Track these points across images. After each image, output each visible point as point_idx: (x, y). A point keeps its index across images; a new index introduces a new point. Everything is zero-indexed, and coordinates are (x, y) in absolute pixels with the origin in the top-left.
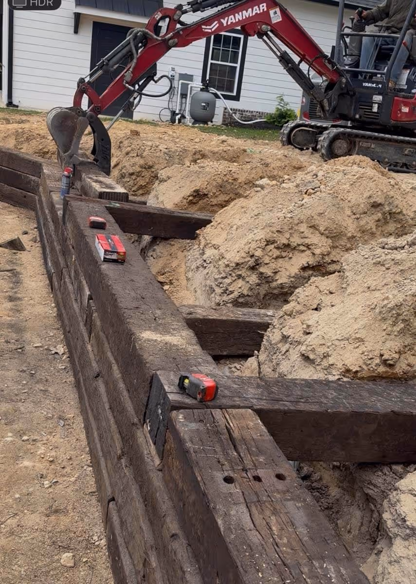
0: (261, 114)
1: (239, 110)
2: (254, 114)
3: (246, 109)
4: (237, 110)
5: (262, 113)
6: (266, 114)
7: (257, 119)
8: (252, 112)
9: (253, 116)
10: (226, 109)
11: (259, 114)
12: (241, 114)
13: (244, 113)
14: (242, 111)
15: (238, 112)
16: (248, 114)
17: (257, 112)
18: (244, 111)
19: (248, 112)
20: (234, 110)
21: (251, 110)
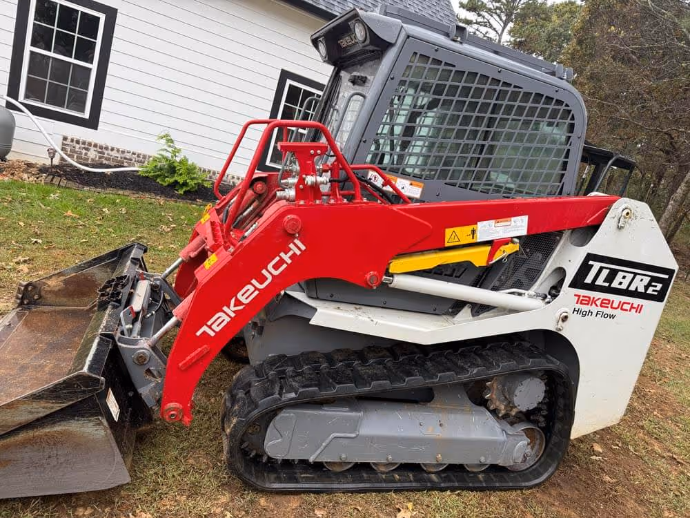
0: (141, 159)
1: (95, 146)
2: (128, 156)
3: (110, 145)
4: (90, 144)
5: (144, 157)
6: (151, 159)
7: (134, 165)
8: (123, 152)
9: (125, 158)
10: (65, 139)
11: (138, 156)
12: (100, 153)
13: (106, 152)
14: (101, 147)
15: (92, 148)
16: (114, 154)
17: (134, 154)
18: (107, 148)
19: (115, 151)
20: (84, 143)
21: (122, 148)
